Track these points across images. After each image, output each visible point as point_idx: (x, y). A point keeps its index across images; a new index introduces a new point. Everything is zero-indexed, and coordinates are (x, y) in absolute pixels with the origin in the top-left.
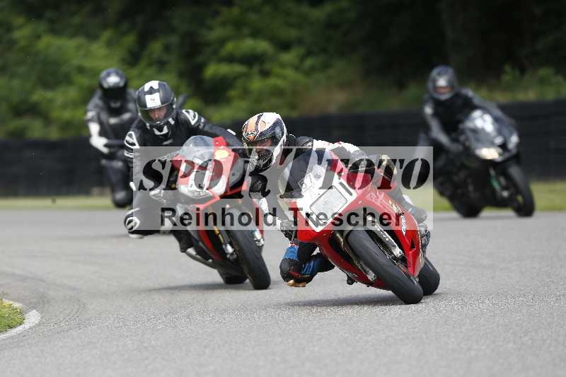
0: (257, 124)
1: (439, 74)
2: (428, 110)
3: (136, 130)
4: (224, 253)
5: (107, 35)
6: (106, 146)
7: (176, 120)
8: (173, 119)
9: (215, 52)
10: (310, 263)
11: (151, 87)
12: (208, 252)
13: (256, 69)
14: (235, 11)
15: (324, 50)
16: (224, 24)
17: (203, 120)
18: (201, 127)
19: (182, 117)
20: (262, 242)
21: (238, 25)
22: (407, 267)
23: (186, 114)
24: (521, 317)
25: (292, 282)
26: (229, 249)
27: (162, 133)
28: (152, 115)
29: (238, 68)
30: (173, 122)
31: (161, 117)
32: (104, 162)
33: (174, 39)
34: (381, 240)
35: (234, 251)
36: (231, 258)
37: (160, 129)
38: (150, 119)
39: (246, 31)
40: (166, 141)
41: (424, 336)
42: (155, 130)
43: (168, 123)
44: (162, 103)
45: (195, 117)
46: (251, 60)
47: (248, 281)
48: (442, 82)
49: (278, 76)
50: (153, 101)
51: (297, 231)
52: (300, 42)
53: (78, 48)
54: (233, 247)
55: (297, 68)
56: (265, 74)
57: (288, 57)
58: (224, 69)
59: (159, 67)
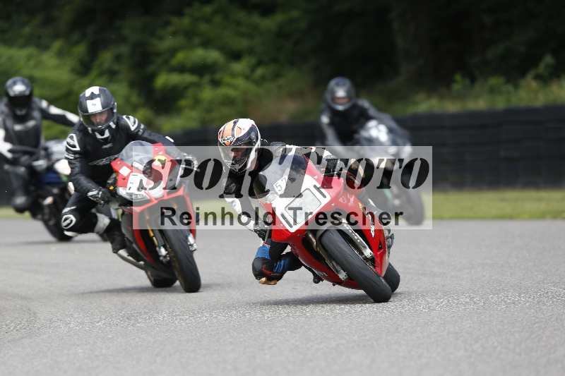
0: (233, 129)
1: (338, 85)
2: (325, 119)
3: (78, 133)
4: (157, 255)
5: (57, 45)
6: (10, 151)
7: (117, 124)
8: (115, 124)
9: (166, 62)
10: (281, 262)
11: (92, 93)
12: (141, 254)
13: (207, 78)
14: (186, 21)
15: (275, 60)
16: (174, 34)
17: (142, 126)
18: (140, 133)
19: (122, 122)
20: (195, 246)
21: (189, 34)
22: (375, 267)
23: (127, 120)
24: (472, 325)
25: (264, 279)
26: (163, 252)
27: (103, 137)
28: (93, 120)
29: (188, 78)
30: (114, 126)
31: (103, 122)
32: (7, 167)
33: (124, 49)
34: (353, 241)
35: (167, 254)
36: (164, 260)
37: (102, 133)
38: (92, 124)
39: (197, 40)
40: (105, 145)
41: (375, 343)
42: (97, 134)
43: (109, 127)
44: (103, 108)
45: (135, 123)
46: (201, 70)
47: (178, 283)
48: (341, 93)
49: (229, 85)
50: (94, 106)
51: (271, 230)
52: (251, 51)
53: (29, 58)
54: (166, 250)
55: (247, 78)
56: (216, 84)
57: (238, 67)
58: (175, 79)
59: (110, 76)
